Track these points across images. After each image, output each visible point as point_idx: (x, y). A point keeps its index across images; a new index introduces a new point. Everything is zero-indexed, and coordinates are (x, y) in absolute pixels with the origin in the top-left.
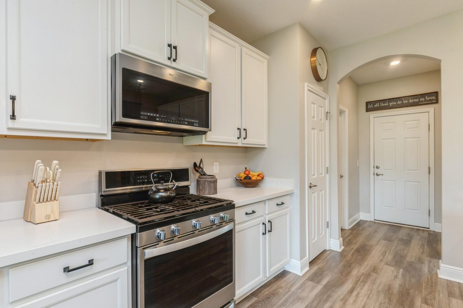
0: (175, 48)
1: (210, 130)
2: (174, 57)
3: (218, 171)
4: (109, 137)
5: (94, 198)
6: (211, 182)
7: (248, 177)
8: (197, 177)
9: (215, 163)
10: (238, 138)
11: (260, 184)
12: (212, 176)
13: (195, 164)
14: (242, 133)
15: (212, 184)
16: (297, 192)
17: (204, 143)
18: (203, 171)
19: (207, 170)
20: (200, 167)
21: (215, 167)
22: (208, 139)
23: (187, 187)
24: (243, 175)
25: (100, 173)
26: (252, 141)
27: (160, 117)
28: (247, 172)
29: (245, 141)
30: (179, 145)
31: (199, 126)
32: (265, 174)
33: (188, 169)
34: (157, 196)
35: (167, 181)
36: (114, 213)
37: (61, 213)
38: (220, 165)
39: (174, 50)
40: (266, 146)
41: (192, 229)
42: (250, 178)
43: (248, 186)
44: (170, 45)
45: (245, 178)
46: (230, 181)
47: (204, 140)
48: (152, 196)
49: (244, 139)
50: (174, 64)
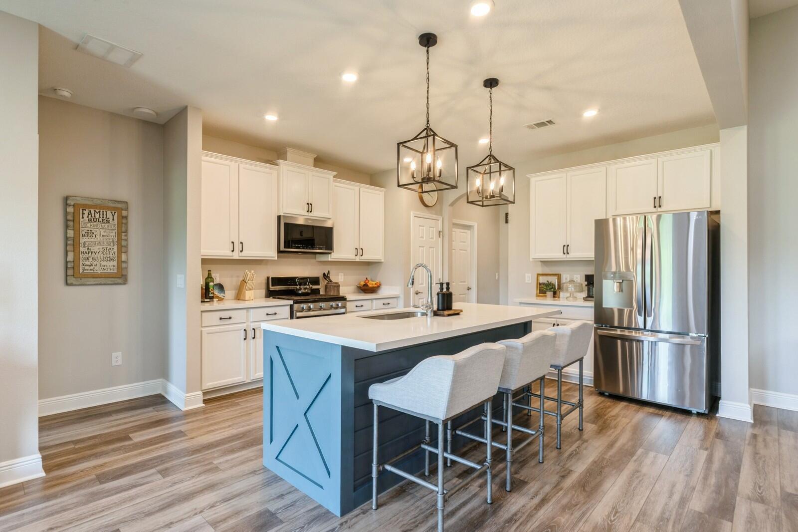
0: (311, 204)
1: (333, 252)
2: (310, 210)
3: (342, 280)
4: (276, 258)
5: (263, 292)
6: (335, 286)
7: (366, 285)
8: (326, 283)
9: (340, 274)
10: (356, 255)
11: (377, 291)
12: (336, 283)
13: (324, 274)
14: (359, 251)
15: (336, 288)
16: (402, 296)
17: (330, 260)
18: (329, 279)
19: (333, 278)
20: (327, 276)
21: (340, 277)
22: (332, 257)
23: (318, 289)
24: (363, 283)
25: (268, 278)
26: (367, 257)
27: (302, 247)
28: (367, 281)
29: (362, 258)
30: (313, 261)
31: (326, 250)
32: (382, 283)
33: (319, 278)
34: (300, 292)
35: (305, 285)
36: (278, 298)
37: (255, 298)
38: (344, 275)
39: (310, 206)
40: (382, 261)
41: (319, 308)
42: (368, 286)
43: (366, 292)
44: (308, 204)
45: (364, 285)
46: (352, 288)
47: (330, 258)
48: (297, 292)
49: (361, 256)
50: (311, 214)
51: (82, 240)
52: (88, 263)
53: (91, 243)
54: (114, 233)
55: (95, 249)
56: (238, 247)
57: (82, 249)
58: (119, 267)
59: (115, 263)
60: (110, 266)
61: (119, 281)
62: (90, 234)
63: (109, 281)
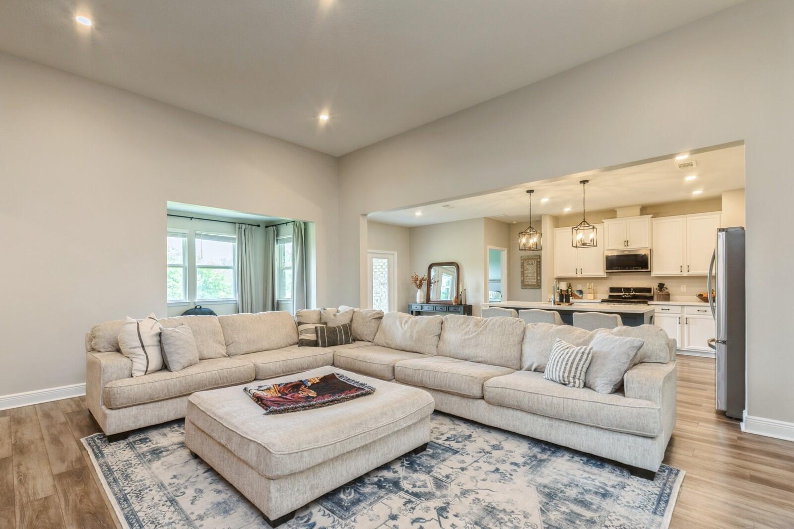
2: (628, 245)
4: (606, 276)
9: (682, 286)
10: (681, 272)
14: (685, 268)
29: (689, 273)
39: (627, 242)
44: (625, 241)
49: (688, 271)
50: (628, 247)
51: (525, 272)
52: (527, 280)
53: (528, 273)
54: (535, 269)
55: (529, 275)
56: (579, 272)
57: (525, 275)
58: (537, 282)
59: (535, 280)
60: (534, 281)
61: (538, 287)
62: (527, 269)
63: (534, 287)
